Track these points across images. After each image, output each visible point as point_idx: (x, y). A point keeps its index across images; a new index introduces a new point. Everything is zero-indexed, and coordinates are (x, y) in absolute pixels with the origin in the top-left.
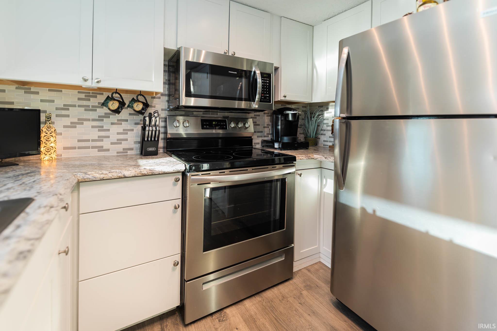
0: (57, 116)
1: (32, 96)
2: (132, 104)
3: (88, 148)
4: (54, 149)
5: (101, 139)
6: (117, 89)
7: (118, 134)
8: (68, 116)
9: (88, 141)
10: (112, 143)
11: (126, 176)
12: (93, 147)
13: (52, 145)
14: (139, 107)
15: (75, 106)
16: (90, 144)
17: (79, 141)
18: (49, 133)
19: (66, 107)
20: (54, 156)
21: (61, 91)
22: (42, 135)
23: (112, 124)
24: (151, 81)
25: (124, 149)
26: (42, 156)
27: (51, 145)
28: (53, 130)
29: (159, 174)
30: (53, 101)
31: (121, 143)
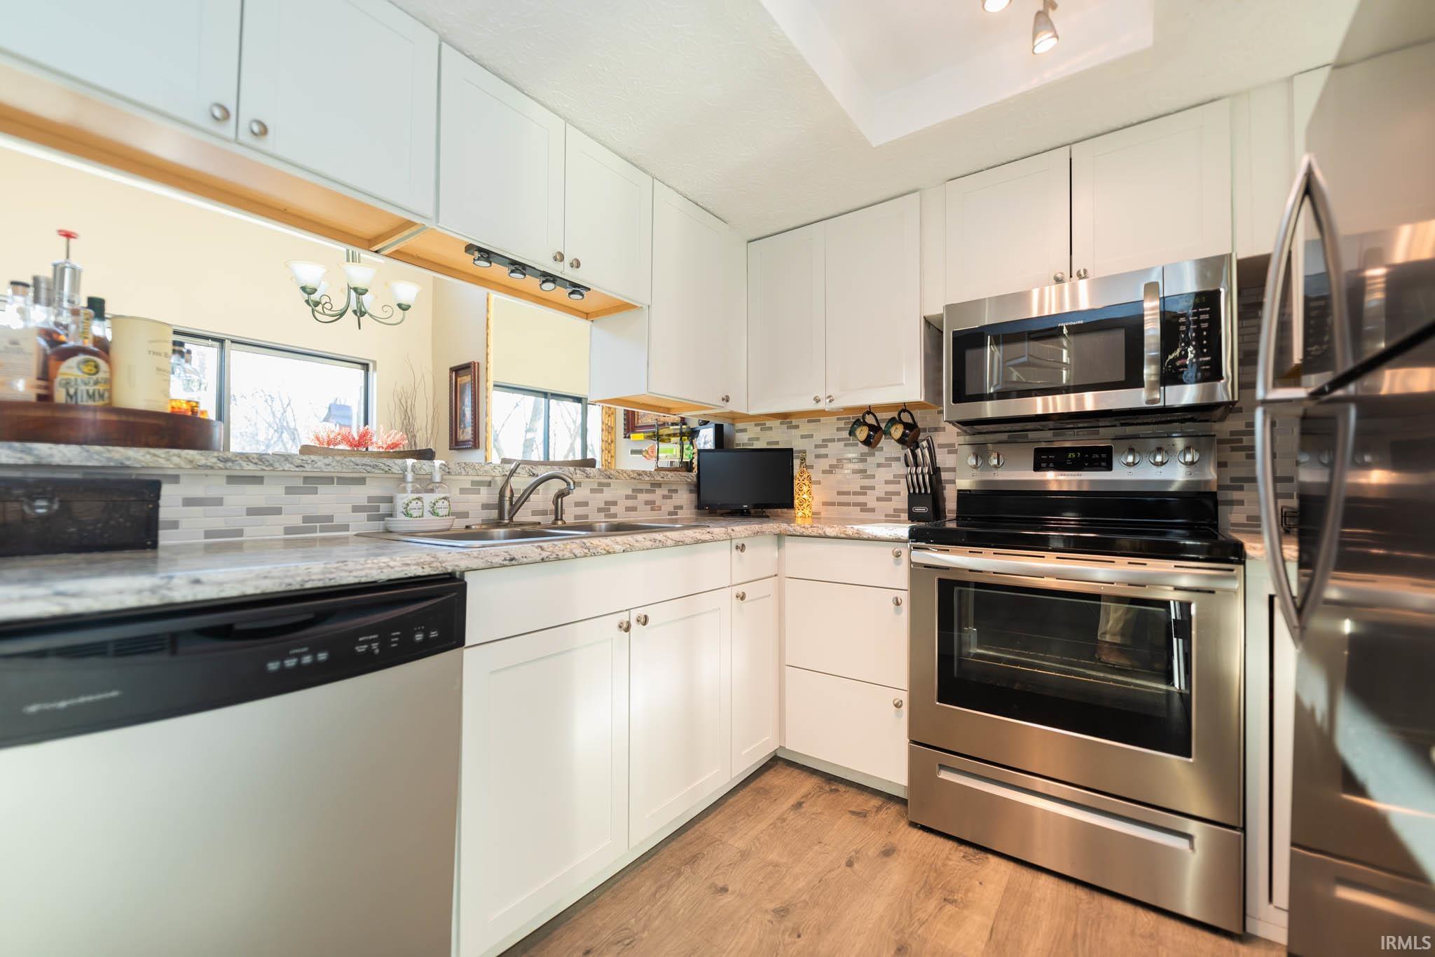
0: (818, 456)
1: (794, 431)
2: (889, 428)
3: (848, 504)
4: (807, 503)
5: (864, 490)
6: (870, 406)
7: (887, 482)
8: (826, 456)
9: (848, 493)
10: (879, 499)
11: (827, 534)
12: (855, 504)
13: (805, 496)
14: (897, 431)
15: (833, 440)
16: (851, 499)
17: (839, 493)
18: (801, 480)
19: (825, 442)
20: (807, 512)
21: (819, 421)
22: (796, 482)
23: (879, 465)
24: (902, 384)
25: (895, 510)
26: (797, 511)
27: (803, 497)
28: (805, 476)
29: (868, 539)
30: (811, 436)
31: (890, 500)
